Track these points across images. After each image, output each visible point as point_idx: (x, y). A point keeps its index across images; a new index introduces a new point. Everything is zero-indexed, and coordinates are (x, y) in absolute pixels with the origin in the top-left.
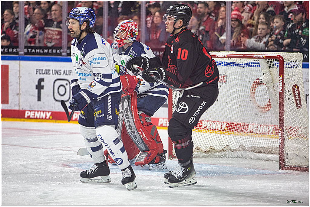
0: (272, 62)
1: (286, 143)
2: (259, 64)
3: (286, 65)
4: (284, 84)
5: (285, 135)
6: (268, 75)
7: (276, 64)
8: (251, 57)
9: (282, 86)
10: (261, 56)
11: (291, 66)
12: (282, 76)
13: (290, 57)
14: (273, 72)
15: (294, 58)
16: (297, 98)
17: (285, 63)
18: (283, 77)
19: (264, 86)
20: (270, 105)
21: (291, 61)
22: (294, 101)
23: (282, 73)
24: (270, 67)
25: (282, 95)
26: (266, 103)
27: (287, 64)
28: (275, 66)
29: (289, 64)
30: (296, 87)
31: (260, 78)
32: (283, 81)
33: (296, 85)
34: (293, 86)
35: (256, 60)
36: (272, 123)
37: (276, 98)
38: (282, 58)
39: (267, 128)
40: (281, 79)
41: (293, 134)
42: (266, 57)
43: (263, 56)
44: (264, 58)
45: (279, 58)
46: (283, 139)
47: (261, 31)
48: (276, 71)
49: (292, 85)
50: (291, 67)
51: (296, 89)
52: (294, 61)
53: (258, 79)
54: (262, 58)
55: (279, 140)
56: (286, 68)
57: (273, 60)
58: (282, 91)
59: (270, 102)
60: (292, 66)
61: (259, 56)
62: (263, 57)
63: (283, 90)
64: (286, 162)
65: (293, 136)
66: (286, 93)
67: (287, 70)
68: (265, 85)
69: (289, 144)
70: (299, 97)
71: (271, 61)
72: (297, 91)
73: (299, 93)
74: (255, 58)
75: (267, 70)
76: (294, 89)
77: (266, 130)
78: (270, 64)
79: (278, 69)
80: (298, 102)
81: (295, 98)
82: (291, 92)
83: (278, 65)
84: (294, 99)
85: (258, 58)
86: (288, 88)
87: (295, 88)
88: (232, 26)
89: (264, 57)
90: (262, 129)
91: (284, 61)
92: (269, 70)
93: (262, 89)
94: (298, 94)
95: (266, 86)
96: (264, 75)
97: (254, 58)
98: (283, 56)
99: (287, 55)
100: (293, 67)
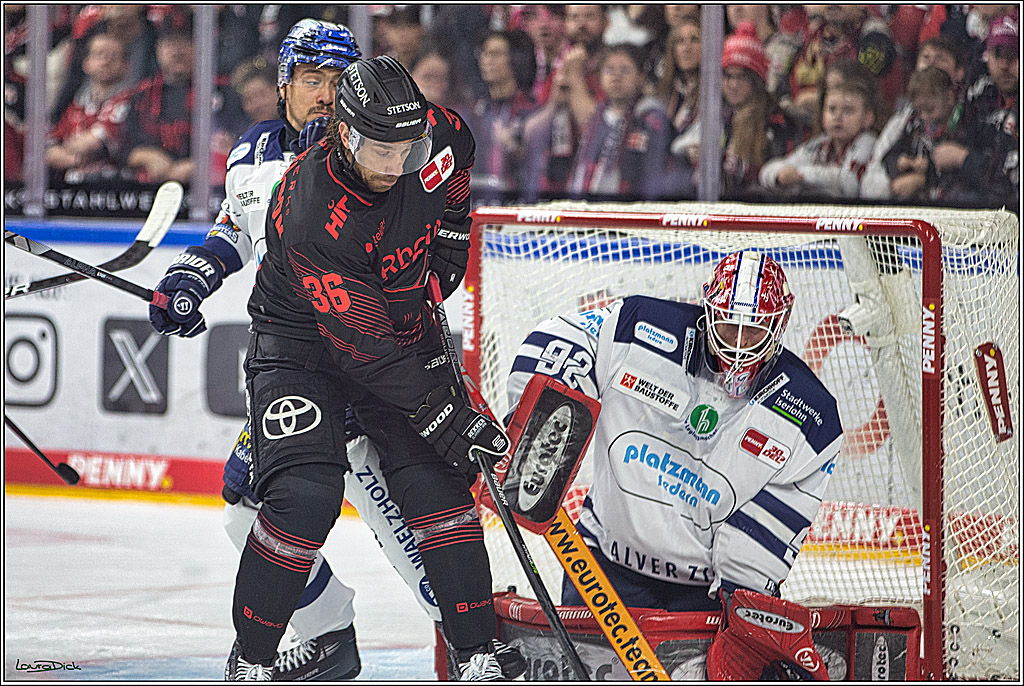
0: (892, 248)
1: (953, 585)
2: (838, 254)
3: (952, 260)
4: (940, 341)
5: (949, 552)
6: (874, 301)
7: (911, 258)
8: (808, 228)
9: (933, 346)
10: (848, 223)
11: (970, 267)
12: (932, 307)
13: (966, 230)
14: (896, 291)
15: (983, 234)
16: (996, 400)
17: (945, 254)
18: (939, 312)
19: (860, 349)
20: (886, 425)
21: (969, 245)
22: (985, 411)
23: (932, 292)
24: (882, 271)
25: (932, 387)
26: (867, 419)
27: (955, 258)
28: (905, 265)
29: (963, 258)
30: (992, 352)
31: (843, 315)
32: (938, 328)
33: (989, 345)
34: (979, 347)
35: (827, 241)
36: (890, 501)
37: (910, 396)
38: (933, 230)
39: (872, 523)
40: (930, 319)
41: (979, 549)
42: (870, 230)
43: (857, 223)
44: (858, 231)
45: (921, 234)
46: (937, 570)
47: (840, 119)
48: (909, 284)
49: (976, 346)
50: (972, 269)
51: (991, 362)
52: (985, 246)
53: (835, 319)
54: (851, 232)
55: (920, 571)
56: (952, 275)
57: (898, 240)
58: (933, 370)
59: (883, 415)
60: (975, 266)
61: (838, 223)
62: (855, 228)
63: (939, 363)
64: (953, 662)
65: (978, 553)
66: (950, 377)
67: (953, 284)
68: (865, 342)
69: (963, 589)
70: (1004, 395)
71: (887, 243)
72: (993, 368)
73: (1001, 378)
74: (822, 230)
75: (873, 283)
76: (981, 363)
77: (865, 528)
78: (886, 257)
79: (918, 277)
80: (1000, 415)
81: (988, 397)
82: (972, 371)
83: (918, 259)
84: (982, 400)
85: (836, 231)
86: (960, 354)
87: (987, 358)
88: (724, 100)
89: (861, 228)
90: (848, 525)
91: (943, 243)
92: (881, 282)
93: (852, 362)
94: (997, 383)
95: (869, 348)
96: (858, 301)
97: (818, 232)
98: (937, 225)
99: (953, 222)
100: (980, 270)
